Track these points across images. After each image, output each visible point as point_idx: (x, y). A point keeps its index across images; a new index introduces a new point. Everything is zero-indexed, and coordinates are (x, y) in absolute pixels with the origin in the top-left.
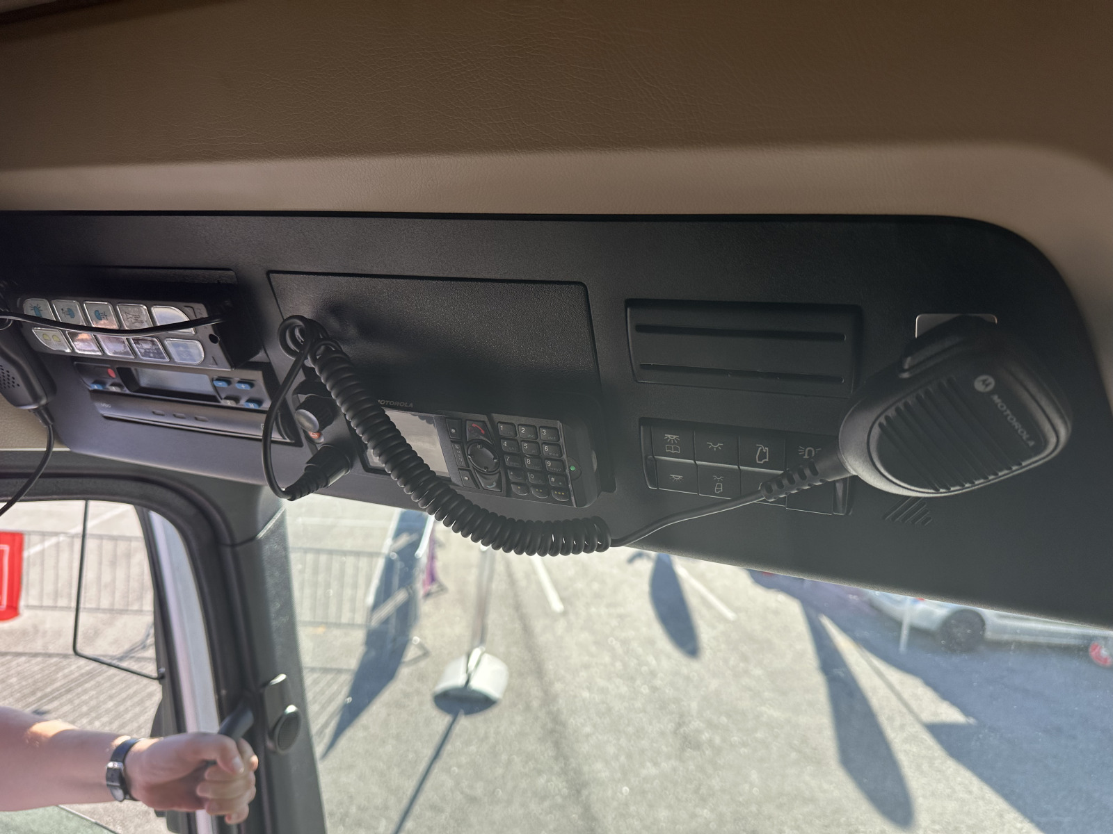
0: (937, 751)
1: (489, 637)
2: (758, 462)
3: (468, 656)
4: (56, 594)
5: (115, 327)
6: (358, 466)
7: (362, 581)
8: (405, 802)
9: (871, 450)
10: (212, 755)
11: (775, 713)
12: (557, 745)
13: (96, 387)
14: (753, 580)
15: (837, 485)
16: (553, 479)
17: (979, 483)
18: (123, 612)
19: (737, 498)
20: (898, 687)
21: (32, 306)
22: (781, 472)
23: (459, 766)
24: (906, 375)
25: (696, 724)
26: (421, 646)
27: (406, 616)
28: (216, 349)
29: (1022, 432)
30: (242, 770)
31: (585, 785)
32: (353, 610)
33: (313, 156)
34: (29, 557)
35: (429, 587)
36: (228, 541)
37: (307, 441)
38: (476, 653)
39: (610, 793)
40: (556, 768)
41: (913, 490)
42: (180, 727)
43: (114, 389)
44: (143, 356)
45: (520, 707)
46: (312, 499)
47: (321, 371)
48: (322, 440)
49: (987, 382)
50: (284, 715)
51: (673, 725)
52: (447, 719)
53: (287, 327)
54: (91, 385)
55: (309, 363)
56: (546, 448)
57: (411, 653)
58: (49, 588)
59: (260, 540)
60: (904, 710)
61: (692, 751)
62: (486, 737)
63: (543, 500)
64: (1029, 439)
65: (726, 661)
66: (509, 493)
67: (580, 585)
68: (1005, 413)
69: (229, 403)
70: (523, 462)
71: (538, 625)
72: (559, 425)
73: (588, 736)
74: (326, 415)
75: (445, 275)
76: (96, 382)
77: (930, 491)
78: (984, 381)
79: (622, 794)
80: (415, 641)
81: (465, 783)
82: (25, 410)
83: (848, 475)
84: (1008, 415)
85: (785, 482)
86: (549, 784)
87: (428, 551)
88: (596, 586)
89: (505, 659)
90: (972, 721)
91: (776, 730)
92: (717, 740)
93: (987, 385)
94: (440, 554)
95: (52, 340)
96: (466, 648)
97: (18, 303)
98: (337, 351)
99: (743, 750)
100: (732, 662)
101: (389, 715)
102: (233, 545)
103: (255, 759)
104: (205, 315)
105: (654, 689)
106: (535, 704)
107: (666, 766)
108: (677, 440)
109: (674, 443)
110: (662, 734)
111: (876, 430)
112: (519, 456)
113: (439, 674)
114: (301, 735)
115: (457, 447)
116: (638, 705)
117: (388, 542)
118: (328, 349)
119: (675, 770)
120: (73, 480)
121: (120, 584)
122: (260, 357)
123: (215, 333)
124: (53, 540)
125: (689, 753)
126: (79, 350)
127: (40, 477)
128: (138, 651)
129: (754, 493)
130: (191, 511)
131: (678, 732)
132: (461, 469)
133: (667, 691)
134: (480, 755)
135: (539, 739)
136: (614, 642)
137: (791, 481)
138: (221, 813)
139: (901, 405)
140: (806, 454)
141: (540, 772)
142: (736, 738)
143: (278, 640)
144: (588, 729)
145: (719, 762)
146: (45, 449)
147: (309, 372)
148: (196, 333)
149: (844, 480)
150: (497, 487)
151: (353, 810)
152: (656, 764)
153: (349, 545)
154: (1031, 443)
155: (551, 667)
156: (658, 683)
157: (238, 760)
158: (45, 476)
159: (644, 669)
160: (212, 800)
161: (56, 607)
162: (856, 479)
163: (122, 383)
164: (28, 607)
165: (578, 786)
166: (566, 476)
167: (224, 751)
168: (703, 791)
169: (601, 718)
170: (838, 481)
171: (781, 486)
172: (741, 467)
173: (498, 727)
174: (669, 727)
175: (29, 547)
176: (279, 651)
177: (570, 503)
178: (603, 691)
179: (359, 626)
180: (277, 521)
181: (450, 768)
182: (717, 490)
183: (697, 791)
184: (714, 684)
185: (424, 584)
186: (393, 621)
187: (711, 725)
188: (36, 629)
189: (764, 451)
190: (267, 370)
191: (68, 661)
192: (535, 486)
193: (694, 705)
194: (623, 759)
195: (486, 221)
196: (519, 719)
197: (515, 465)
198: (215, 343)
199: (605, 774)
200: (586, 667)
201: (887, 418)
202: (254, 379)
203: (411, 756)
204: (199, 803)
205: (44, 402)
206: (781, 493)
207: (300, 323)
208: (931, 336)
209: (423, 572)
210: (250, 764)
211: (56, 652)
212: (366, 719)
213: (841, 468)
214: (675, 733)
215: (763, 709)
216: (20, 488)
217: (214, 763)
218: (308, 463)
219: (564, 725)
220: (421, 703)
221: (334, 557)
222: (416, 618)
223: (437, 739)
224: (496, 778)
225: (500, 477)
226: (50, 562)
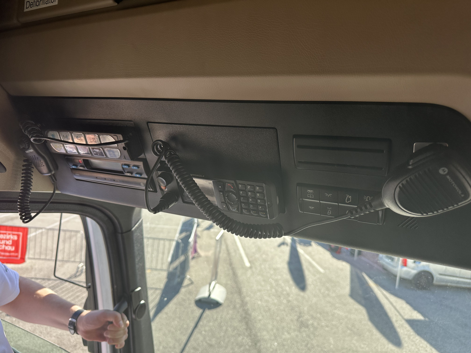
0: (412, 332)
1: (218, 277)
2: (346, 202)
3: (210, 284)
4: (41, 253)
5: (85, 143)
6: (180, 200)
7: (166, 252)
8: (182, 345)
9: (396, 197)
10: (111, 319)
11: (341, 313)
12: (247, 324)
13: (74, 167)
14: (332, 256)
15: (379, 212)
16: (260, 207)
17: (440, 211)
18: (67, 261)
19: (336, 217)
20: (395, 304)
21: (51, 134)
22: (356, 206)
23: (205, 331)
24: (410, 167)
25: (306, 317)
26: (190, 279)
27: (184, 267)
28: (126, 153)
29: (459, 191)
30: (123, 326)
31: (259, 341)
32: (162, 264)
33: (169, 77)
34: (30, 237)
35: (194, 255)
36: (120, 231)
37: (160, 189)
38: (213, 283)
39: (269, 345)
40: (246, 334)
41: (412, 214)
42: (96, 307)
43: (81, 168)
44: (95, 155)
45: (232, 307)
46: (160, 213)
47: (168, 162)
48: (166, 190)
49: (445, 170)
50: (139, 304)
51: (297, 317)
52: (201, 311)
53: (155, 144)
54: (72, 166)
55: (163, 159)
56: (258, 195)
57: (186, 282)
58: (38, 250)
59: (133, 231)
60: (397, 314)
61: (304, 328)
62: (216, 320)
63: (256, 216)
64: (462, 194)
65: (320, 290)
66: (242, 213)
67: (257, 256)
68: (452, 183)
69: (128, 174)
70: (248, 200)
71: (239, 272)
72: (264, 185)
73: (260, 320)
74: (169, 179)
75: (219, 125)
76: (74, 165)
77: (419, 214)
78: (443, 170)
79: (274, 346)
80: (188, 277)
81: (207, 339)
82: (45, 176)
83: (385, 208)
84: (453, 184)
85: (359, 210)
86: (243, 340)
87: (194, 239)
88: (264, 256)
89: (225, 286)
90: (427, 319)
91: (341, 320)
92: (315, 324)
93: (445, 172)
94: (198, 240)
95: (58, 148)
96: (209, 281)
97: (46, 134)
98: (174, 154)
99: (327, 329)
100: (322, 291)
101: (176, 308)
102: (122, 233)
103: (128, 322)
104: (122, 139)
105: (289, 301)
106: (238, 306)
107: (293, 334)
108: (312, 192)
109: (311, 194)
110: (292, 320)
111: (398, 189)
112: (247, 198)
113: (197, 292)
114: (146, 313)
115: (221, 193)
116: (282, 308)
117: (177, 235)
118: (170, 154)
119: (297, 336)
120: (60, 205)
121: (66, 250)
122: (142, 156)
123: (126, 146)
124: (40, 231)
125: (303, 329)
126: (69, 152)
127: (50, 203)
128: (73, 278)
129: (345, 214)
130: (106, 219)
131: (299, 320)
132: (222, 203)
133: (294, 302)
134: (214, 327)
135: (239, 321)
136: (272, 281)
137: (361, 210)
138: (114, 344)
139: (408, 179)
140: (367, 199)
141: (239, 335)
142: (323, 324)
143: (138, 273)
144: (260, 317)
145: (316, 333)
146: (52, 192)
147: (163, 163)
148: (118, 146)
149: (382, 210)
150: (237, 210)
151: (161, 348)
152: (289, 333)
153: (161, 236)
154: (463, 196)
155: (245, 290)
156: (290, 299)
157: (121, 322)
158: (52, 203)
159: (285, 292)
160: (110, 338)
161: (40, 259)
162: (389, 210)
163: (85, 166)
164: (29, 258)
165: (256, 342)
166: (266, 206)
167: (116, 317)
168: (309, 346)
169: (265, 313)
170: (380, 210)
171: (357, 212)
172: (339, 204)
173: (222, 315)
174: (295, 318)
175: (30, 233)
176: (138, 278)
177: (267, 217)
178: (267, 301)
179: (165, 270)
180: (139, 224)
181: (202, 331)
182: (329, 213)
183: (306, 345)
184: (314, 300)
185: (192, 253)
186: (179, 268)
187: (313, 317)
188: (32, 268)
189: (349, 197)
190: (145, 162)
191: (44, 281)
192: (253, 210)
193: (306, 309)
194: (275, 331)
195: (237, 103)
196: (231, 312)
197: (244, 201)
198: (125, 150)
199: (267, 337)
200: (260, 291)
201: (402, 184)
202: (139, 165)
203: (185, 326)
204: (104, 339)
205: (53, 173)
206: (357, 215)
207: (160, 143)
208: (420, 152)
209: (192, 248)
210: (126, 324)
211: (40, 277)
212: (166, 310)
213: (382, 205)
214: (297, 320)
215: (336, 311)
216: (42, 207)
217: (112, 323)
218: (161, 199)
219: (250, 315)
220: (190, 304)
221: (155, 241)
222: (188, 267)
223: (196, 319)
224: (221, 337)
225: (238, 206)
226: (38, 240)
